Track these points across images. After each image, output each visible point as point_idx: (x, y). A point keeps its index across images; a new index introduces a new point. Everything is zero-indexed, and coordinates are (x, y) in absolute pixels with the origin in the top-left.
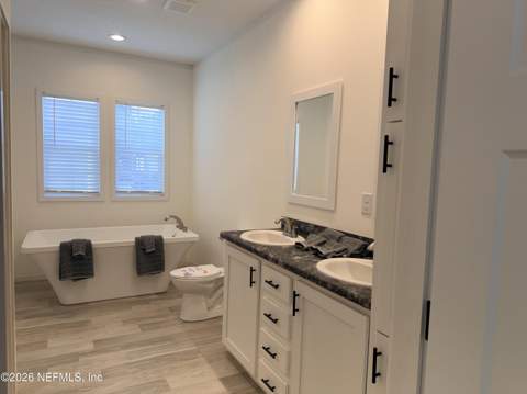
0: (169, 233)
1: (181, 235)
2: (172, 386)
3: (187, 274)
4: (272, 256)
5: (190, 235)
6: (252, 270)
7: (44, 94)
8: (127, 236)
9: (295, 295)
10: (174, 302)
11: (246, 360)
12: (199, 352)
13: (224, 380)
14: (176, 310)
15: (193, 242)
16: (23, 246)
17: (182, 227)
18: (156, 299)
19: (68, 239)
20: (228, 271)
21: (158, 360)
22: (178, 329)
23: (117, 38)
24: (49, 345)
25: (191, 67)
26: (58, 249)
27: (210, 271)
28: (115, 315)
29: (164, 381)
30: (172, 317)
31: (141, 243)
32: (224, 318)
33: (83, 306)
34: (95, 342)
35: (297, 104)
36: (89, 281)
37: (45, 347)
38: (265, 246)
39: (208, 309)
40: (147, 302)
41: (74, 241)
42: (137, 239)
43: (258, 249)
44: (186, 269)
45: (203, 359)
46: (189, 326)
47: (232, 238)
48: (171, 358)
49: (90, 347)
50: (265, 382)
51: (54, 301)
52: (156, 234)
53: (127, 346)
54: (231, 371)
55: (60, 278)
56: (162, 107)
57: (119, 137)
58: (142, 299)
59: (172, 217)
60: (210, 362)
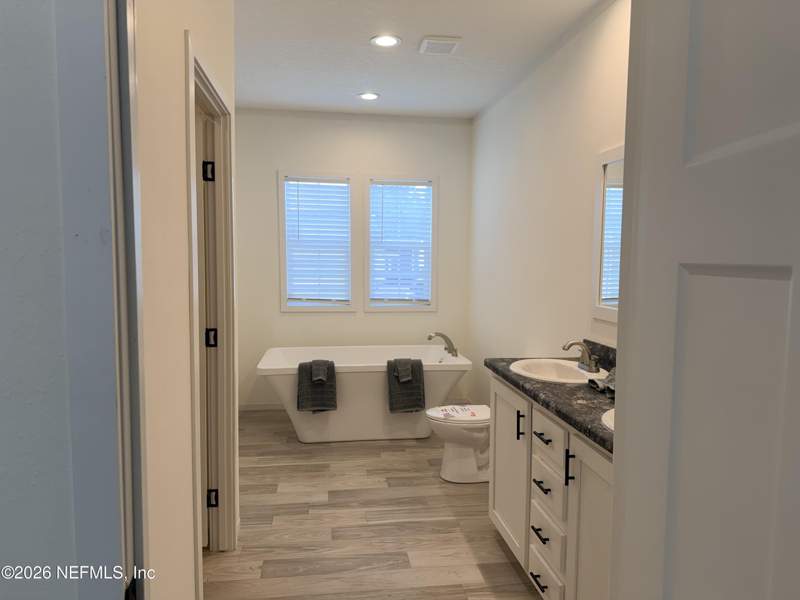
0: (432, 357)
1: (451, 361)
2: (414, 562)
3: (447, 415)
4: (542, 396)
5: (461, 361)
6: (519, 416)
7: (287, 178)
8: (377, 359)
9: (568, 456)
10: (433, 454)
11: (515, 543)
12: (458, 525)
13: (485, 568)
14: (436, 464)
15: (465, 371)
16: (259, 366)
17: (451, 349)
18: (414, 447)
19: (308, 359)
20: (495, 413)
21: (401, 526)
22: (435, 490)
23: (369, 97)
24: (279, 490)
25: (469, 122)
26: (296, 372)
27: (481, 413)
28: (361, 461)
29: (406, 555)
30: (431, 473)
31: (393, 368)
32: (491, 485)
33: (324, 446)
34: (331, 493)
35: (605, 166)
36: (332, 415)
37: (275, 491)
38: (538, 382)
39: (480, 468)
40: (403, 449)
41: (314, 362)
42: (389, 363)
43: (527, 386)
44: (449, 408)
45: (460, 535)
46: (452, 489)
47: (499, 368)
48: (418, 528)
49: (324, 498)
50: (535, 577)
51: (292, 437)
52: (414, 357)
53: (366, 504)
54: (496, 557)
55: (298, 408)
56: (430, 183)
57: (374, 227)
58: (395, 444)
59: (437, 334)
60: (470, 540)
